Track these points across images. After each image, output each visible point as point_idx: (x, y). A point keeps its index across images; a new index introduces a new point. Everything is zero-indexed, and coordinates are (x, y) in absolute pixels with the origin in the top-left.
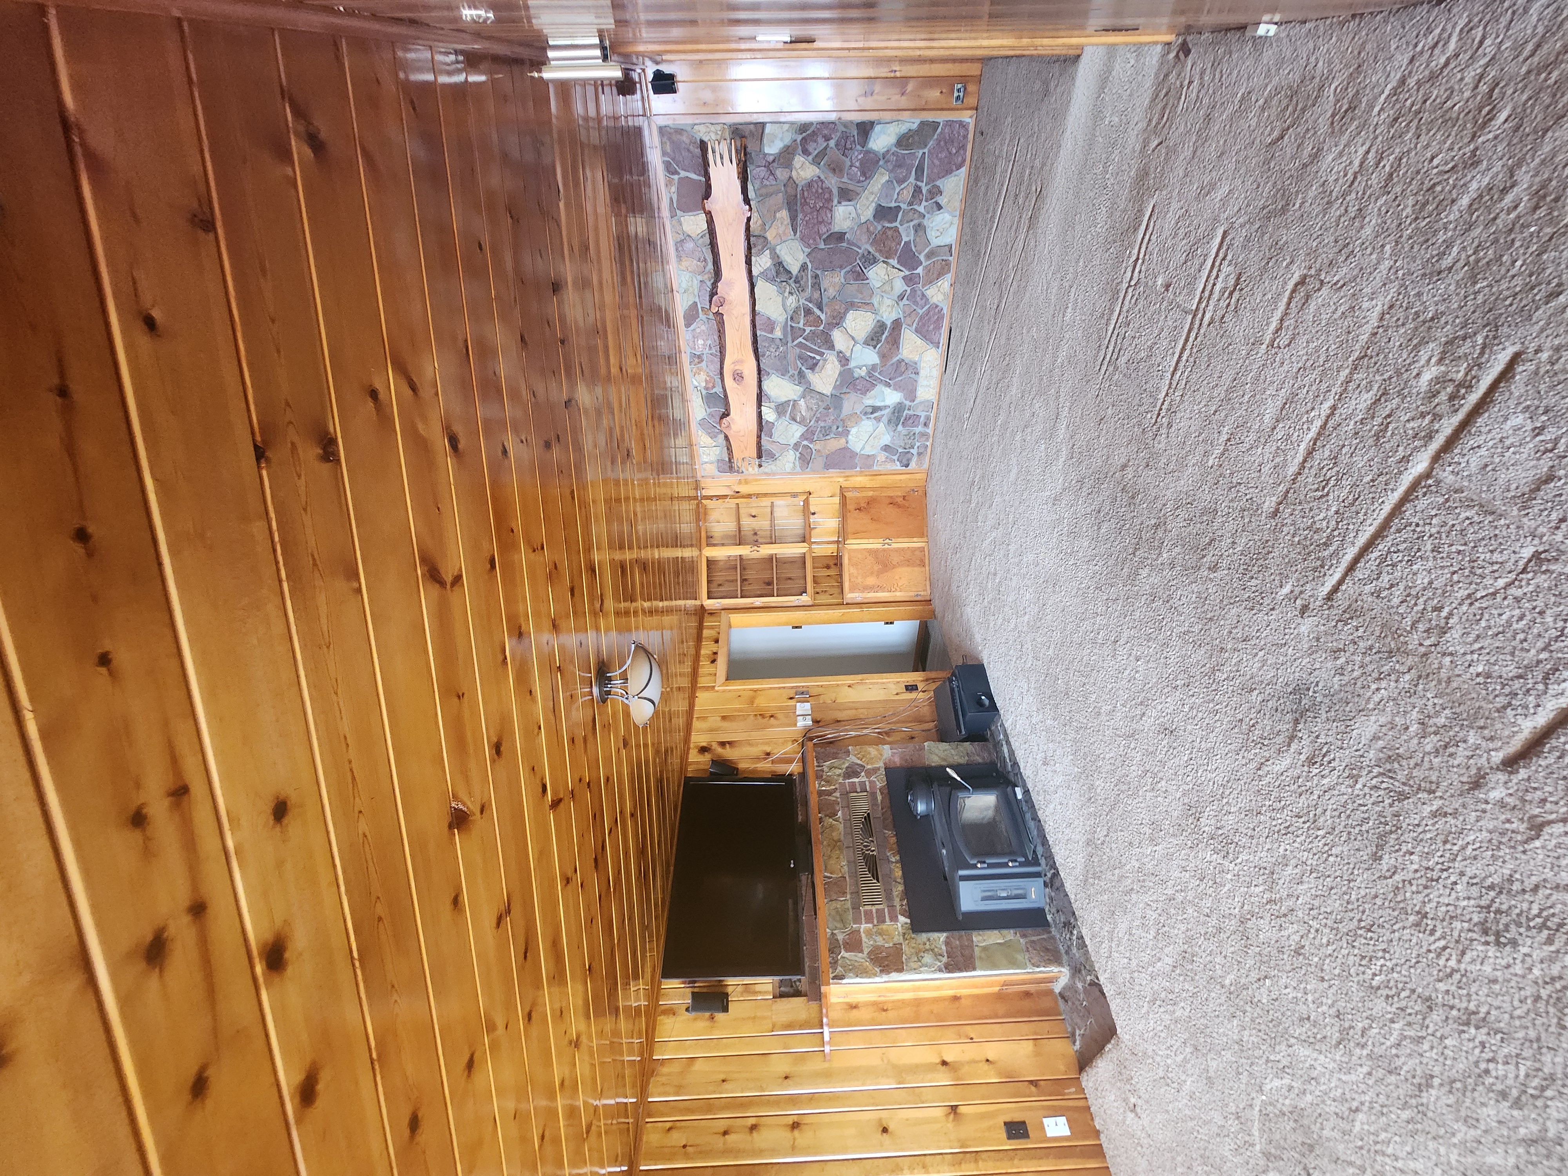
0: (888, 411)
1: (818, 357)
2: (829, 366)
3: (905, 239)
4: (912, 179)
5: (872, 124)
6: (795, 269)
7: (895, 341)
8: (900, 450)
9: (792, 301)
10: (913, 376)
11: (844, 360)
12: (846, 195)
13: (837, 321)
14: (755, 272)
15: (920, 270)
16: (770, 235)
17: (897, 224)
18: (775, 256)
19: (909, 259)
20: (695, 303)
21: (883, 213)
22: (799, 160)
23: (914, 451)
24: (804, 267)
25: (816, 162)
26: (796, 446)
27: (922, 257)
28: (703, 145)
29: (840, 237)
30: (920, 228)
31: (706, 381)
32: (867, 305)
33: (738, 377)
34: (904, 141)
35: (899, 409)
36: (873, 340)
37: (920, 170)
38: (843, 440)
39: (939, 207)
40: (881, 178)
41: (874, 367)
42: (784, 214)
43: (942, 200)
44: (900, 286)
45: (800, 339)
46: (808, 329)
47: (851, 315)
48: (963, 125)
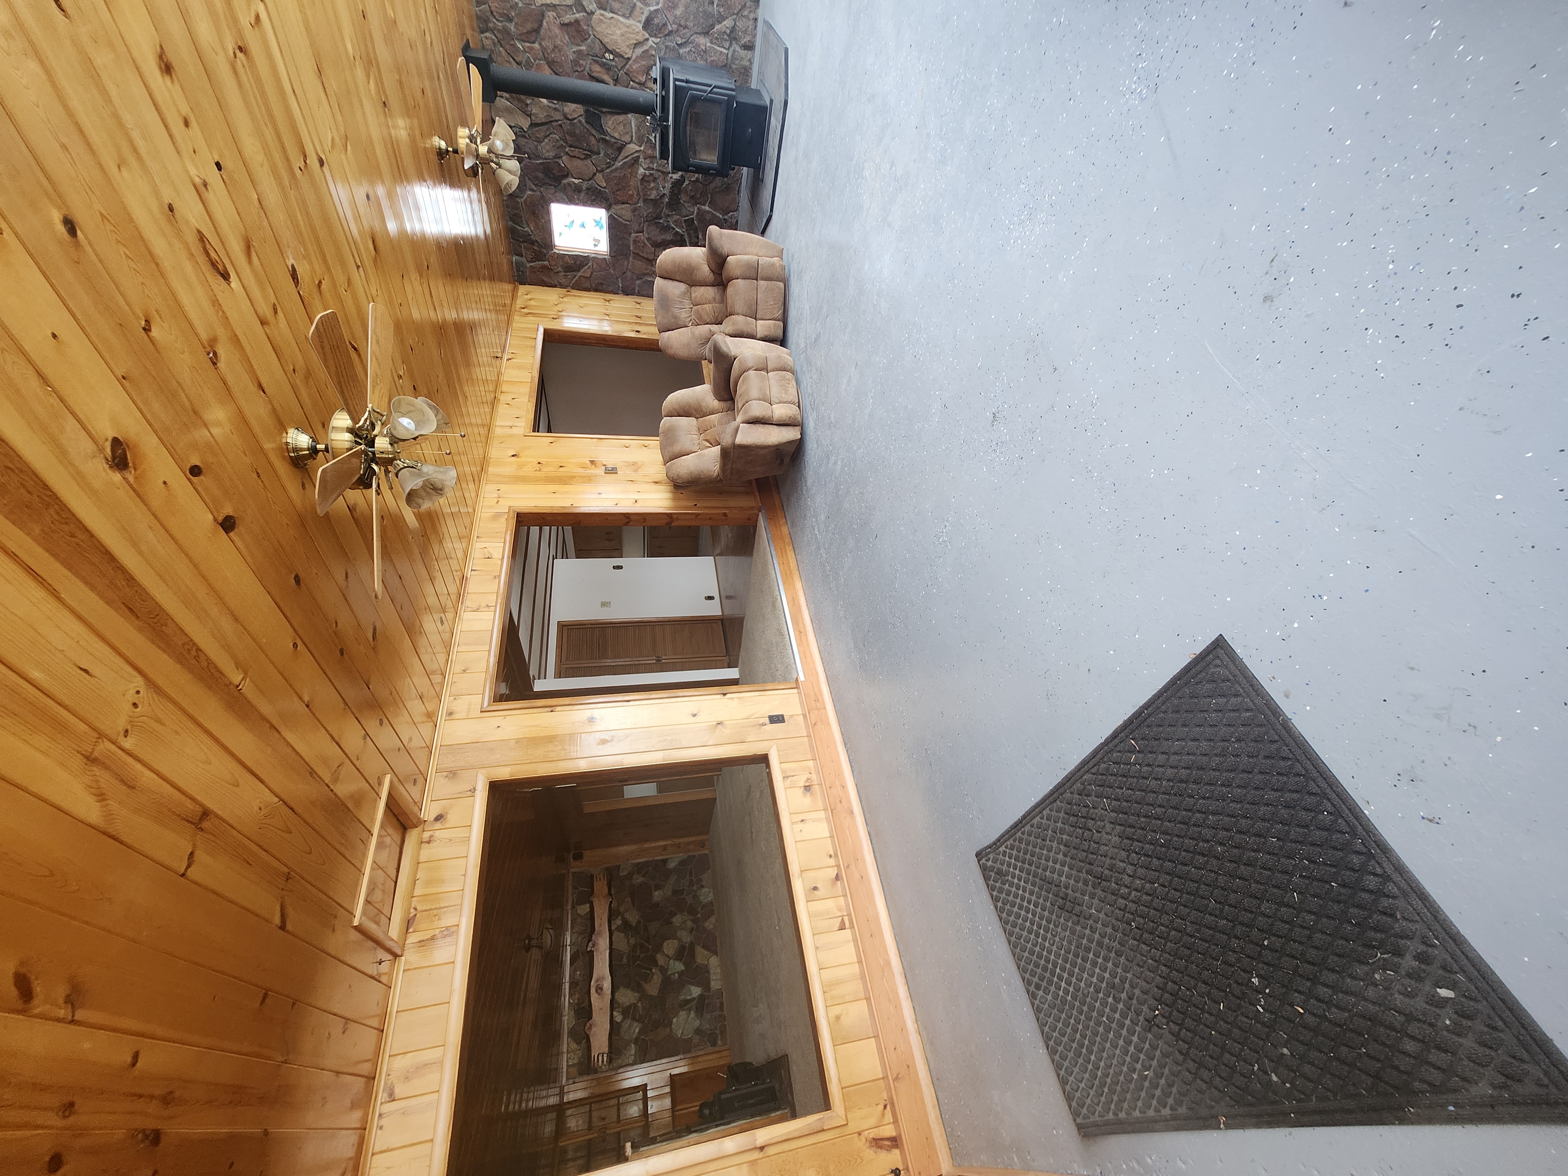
0: (694, 1002)
1: (648, 972)
2: (655, 977)
3: (689, 902)
4: (688, 877)
5: (667, 859)
6: (634, 924)
7: (692, 955)
8: (708, 1032)
9: (632, 941)
10: (706, 974)
11: (663, 970)
12: (657, 887)
13: (659, 948)
14: (613, 928)
15: (699, 915)
16: (622, 909)
17: (684, 896)
18: (623, 919)
19: (692, 911)
20: (578, 950)
21: (675, 892)
22: (635, 876)
23: (718, 1032)
24: (639, 922)
25: (644, 876)
26: (636, 1041)
27: (699, 909)
28: (592, 876)
29: (657, 905)
30: (695, 897)
31: (579, 999)
32: (674, 937)
33: (599, 989)
34: (682, 863)
35: (701, 997)
36: (679, 956)
37: (691, 873)
38: (668, 1030)
39: (703, 887)
40: (673, 879)
41: (682, 971)
42: (628, 899)
43: (704, 883)
44: (689, 924)
45: (638, 962)
46: (642, 955)
47: (665, 944)
48: (706, 854)
